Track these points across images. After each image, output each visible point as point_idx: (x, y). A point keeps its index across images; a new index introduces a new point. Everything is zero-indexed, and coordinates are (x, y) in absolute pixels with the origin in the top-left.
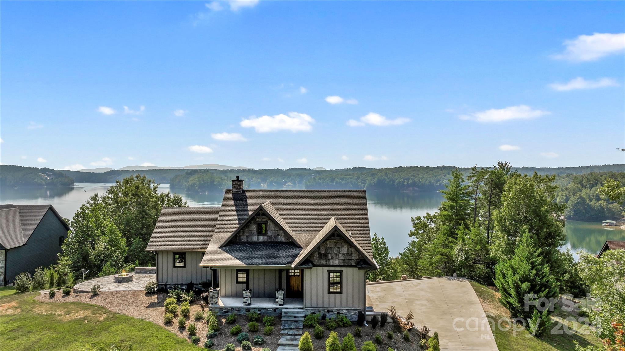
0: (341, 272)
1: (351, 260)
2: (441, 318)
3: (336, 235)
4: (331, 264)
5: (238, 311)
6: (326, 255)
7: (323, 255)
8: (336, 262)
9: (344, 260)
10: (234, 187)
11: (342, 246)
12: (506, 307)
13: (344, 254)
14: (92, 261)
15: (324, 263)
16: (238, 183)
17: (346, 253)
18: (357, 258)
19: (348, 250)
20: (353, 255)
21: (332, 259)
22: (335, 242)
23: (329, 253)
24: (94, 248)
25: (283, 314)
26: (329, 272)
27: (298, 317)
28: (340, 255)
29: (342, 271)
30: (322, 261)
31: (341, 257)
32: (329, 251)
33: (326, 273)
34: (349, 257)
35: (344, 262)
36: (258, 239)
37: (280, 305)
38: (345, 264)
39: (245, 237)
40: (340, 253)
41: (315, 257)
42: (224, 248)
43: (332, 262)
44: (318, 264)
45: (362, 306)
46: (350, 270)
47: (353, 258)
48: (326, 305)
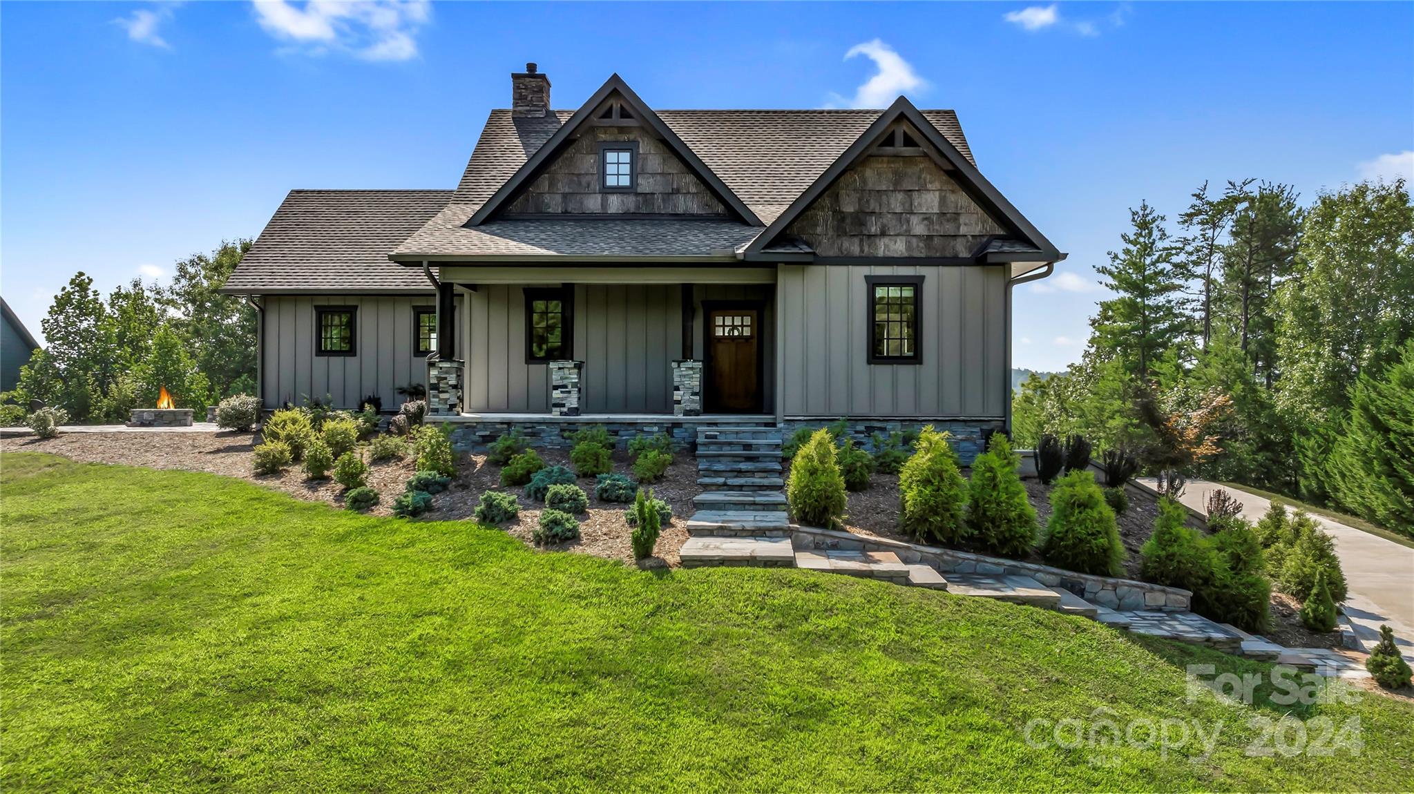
0: (917, 284)
1: (955, 236)
3: (899, 138)
4: (881, 253)
5: (533, 435)
6: (860, 219)
7: (848, 221)
8: (898, 247)
9: (930, 238)
10: (519, 98)
11: (923, 189)
13: (927, 218)
15: (855, 250)
16: (533, 83)
17: (936, 210)
18: (977, 230)
19: (943, 201)
20: (962, 219)
21: (883, 234)
22: (896, 173)
23: (873, 213)
25: (701, 439)
26: (873, 283)
27: (758, 447)
28: (915, 220)
29: (922, 278)
30: (846, 244)
31: (919, 228)
32: (873, 205)
33: (861, 289)
34: (949, 228)
35: (928, 247)
36: (604, 204)
37: (687, 413)
38: (933, 254)
39: (558, 198)
40: (912, 213)
41: (819, 230)
42: (482, 227)
43: (883, 248)
44: (831, 253)
45: (995, 411)
46: (951, 274)
47: (963, 230)
48: (861, 409)
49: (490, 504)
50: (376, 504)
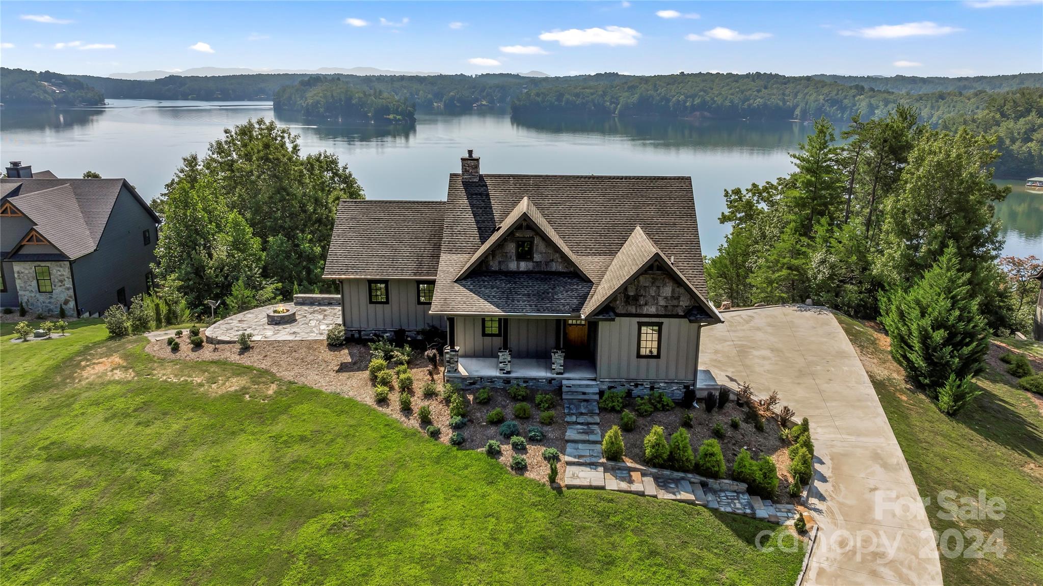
0: (660, 325)
1: (677, 306)
2: (799, 384)
3: (655, 268)
4: (645, 312)
5: (491, 382)
6: (636, 298)
7: (631, 298)
8: (652, 310)
9: (666, 306)
10: (465, 171)
11: (664, 285)
12: (901, 365)
13: (666, 298)
14: (211, 277)
15: (634, 311)
16: (473, 163)
17: (670, 295)
18: (687, 304)
19: (673, 291)
20: (681, 299)
21: (646, 304)
22: (653, 278)
23: (641, 296)
24: (210, 256)
25: (564, 389)
26: (640, 325)
27: (588, 394)
28: (660, 299)
29: (662, 323)
30: (629, 308)
31: (662, 302)
32: (642, 292)
33: (636, 326)
34: (675, 302)
35: (666, 310)
36: (518, 266)
37: (558, 374)
38: (667, 313)
39: (497, 263)
40: (659, 296)
41: (618, 302)
42: (464, 282)
43: (645, 310)
44: (623, 312)
45: (691, 377)
46: (675, 322)
47: (681, 303)
48: (633, 375)
49: (490, 446)
50: (440, 433)
